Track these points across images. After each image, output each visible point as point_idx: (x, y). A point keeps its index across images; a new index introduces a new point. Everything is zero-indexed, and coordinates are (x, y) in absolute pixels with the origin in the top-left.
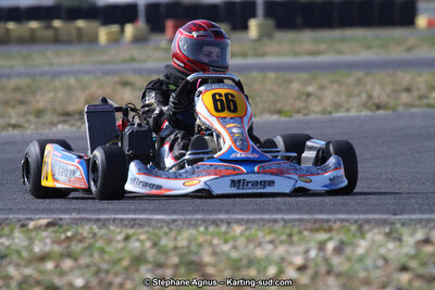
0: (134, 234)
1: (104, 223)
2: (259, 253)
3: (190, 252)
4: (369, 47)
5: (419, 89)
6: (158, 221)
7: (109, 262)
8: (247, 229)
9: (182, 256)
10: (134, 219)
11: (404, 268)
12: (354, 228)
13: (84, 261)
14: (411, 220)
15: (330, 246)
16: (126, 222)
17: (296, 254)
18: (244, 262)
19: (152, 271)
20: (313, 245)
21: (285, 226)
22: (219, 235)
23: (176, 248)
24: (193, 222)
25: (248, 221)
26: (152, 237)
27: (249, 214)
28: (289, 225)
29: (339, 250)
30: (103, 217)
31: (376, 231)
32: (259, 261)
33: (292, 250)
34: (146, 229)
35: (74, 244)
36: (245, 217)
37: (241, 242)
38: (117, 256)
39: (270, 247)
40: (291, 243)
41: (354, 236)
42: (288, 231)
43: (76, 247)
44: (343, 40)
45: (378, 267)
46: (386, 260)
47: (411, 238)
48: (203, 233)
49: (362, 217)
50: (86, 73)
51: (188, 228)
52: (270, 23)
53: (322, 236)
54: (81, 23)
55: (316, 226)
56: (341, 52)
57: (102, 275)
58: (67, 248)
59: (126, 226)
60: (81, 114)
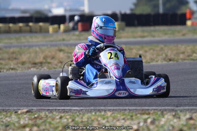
0: (64, 116)
1: (51, 111)
2: (118, 124)
3: (88, 123)
4: (166, 34)
5: (188, 52)
6: (74, 110)
7: (53, 128)
10: (64, 109)
11: (181, 130)
12: (159, 113)
13: (42, 127)
14: (185, 109)
15: (149, 121)
16: (61, 111)
17: (134, 124)
20: (141, 120)
21: (129, 112)
22: (101, 116)
23: (82, 122)
24: (90, 110)
25: (113, 110)
27: (114, 107)
28: (131, 112)
29: (153, 123)
30: (51, 108)
31: (169, 114)
33: (132, 122)
34: (69, 113)
35: (38, 120)
36: (112, 108)
37: (111, 119)
38: (56, 125)
39: (123, 121)
40: (132, 119)
41: (159, 116)
42: (131, 114)
43: (39, 122)
44: (155, 31)
45: (170, 130)
46: (173, 127)
47: (184, 117)
48: (94, 115)
49: (163, 108)
50: (43, 45)
51: (87, 113)
52: (123, 24)
53: (146, 116)
54: (41, 24)
55: (143, 112)
56: (154, 36)
58: (35, 122)
59: (61, 112)
60: (41, 63)
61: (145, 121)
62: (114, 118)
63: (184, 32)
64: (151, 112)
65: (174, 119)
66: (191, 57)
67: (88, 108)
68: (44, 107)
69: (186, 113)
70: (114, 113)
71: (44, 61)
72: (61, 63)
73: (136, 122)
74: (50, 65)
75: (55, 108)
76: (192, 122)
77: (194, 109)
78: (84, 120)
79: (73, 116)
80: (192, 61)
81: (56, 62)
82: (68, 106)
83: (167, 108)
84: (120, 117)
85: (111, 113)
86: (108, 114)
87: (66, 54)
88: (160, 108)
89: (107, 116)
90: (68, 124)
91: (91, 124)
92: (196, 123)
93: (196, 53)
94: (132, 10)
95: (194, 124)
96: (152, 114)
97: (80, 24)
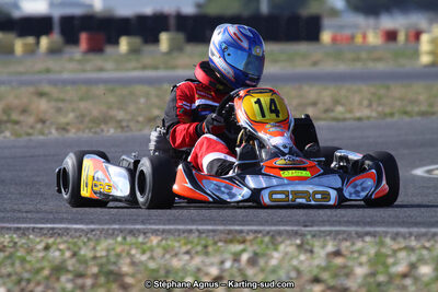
61: (236, 258)
62: (166, 250)
63: (315, 57)
64: (249, 238)
65: (300, 253)
66: (332, 115)
67: (106, 227)
68: (8, 222)
69: (326, 240)
70: (166, 239)
71: (5, 118)
72: (43, 122)
73: (216, 259)
74: (17, 127)
75: (32, 225)
76: (339, 261)
77: (344, 232)
78: (99, 254)
79: (75, 244)
80: (334, 123)
81: (31, 120)
82: (61, 222)
83: (282, 228)
84: (180, 247)
85: (159, 238)
86: (152, 241)
87: (53, 104)
88: (268, 228)
89: (149, 245)
90: (64, 261)
91: (115, 263)
92: (350, 263)
93: (343, 105)
94: (199, 6)
95: (345, 267)
96: (251, 241)
97: (84, 37)
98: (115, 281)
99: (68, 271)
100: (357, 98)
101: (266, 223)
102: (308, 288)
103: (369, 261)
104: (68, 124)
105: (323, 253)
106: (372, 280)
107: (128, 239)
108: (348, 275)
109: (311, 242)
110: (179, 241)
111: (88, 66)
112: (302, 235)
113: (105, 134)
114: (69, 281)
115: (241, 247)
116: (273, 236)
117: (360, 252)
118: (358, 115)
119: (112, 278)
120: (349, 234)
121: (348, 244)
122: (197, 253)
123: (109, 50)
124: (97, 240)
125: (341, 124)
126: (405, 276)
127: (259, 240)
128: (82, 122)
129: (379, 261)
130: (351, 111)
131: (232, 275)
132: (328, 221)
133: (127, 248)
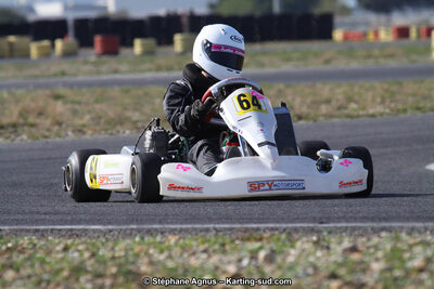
0: (73, 244)
1: (42, 234)
2: (194, 262)
3: (127, 262)
4: (288, 60)
5: (338, 100)
7: (50, 272)
8: (180, 239)
9: (120, 266)
10: (71, 230)
11: (333, 276)
12: (283, 236)
13: (25, 272)
14: (337, 228)
15: (262, 254)
17: (229, 262)
18: (180, 271)
19: (91, 281)
20: (244, 253)
21: (216, 235)
22: (155, 245)
23: (113, 258)
24: (128, 232)
25: (181, 230)
26: (90, 247)
27: (181, 223)
28: (221, 234)
29: (270, 259)
30: (42, 227)
31: (304, 239)
32: (195, 270)
33: (225, 259)
34: (83, 239)
35: (15, 255)
36: (178, 226)
37: (176, 251)
38: (58, 266)
39: (204, 256)
40: (224, 252)
41: (284, 244)
42: (220, 240)
43: (18, 258)
44: (265, 53)
45: (308, 275)
46: (316, 268)
47: (340, 245)
48: (139, 244)
49: (290, 225)
50: (19, 86)
51: (123, 238)
54: (12, 39)
55: (247, 235)
56: (262, 65)
57: (44, 285)
58: (9, 258)
59: (64, 236)
60: (14, 125)
61: (254, 255)
62: (184, 249)
63: (328, 55)
64: (266, 235)
65: (316, 250)
66: (346, 112)
67: (124, 227)
68: (26, 223)
69: (342, 236)
70: (184, 238)
71: (21, 121)
72: (60, 124)
73: (233, 258)
74: (33, 130)
75: (51, 227)
76: (355, 257)
77: (360, 228)
78: (117, 255)
79: (93, 245)
80: (349, 120)
81: (47, 122)
82: (79, 223)
83: (298, 225)
84: (197, 246)
85: (177, 237)
86: (169, 241)
87: (69, 106)
88: (284, 226)
89: (167, 244)
90: (83, 262)
91: (133, 263)
92: (367, 259)
93: (356, 102)
94: (212, 6)
95: (362, 262)
96: (267, 238)
97: (98, 39)
98: (134, 280)
99: (87, 272)
100: (370, 95)
101: (282, 220)
102: (326, 283)
103: (385, 256)
104: (84, 126)
105: (339, 249)
106: (388, 275)
107: (146, 239)
108: (364, 271)
109: (327, 238)
110: (196, 240)
111: (104, 68)
112: (319, 232)
113: (121, 135)
114: (88, 281)
115: (257, 245)
116: (289, 233)
117: (376, 248)
118: (371, 111)
119: (130, 278)
120: (365, 230)
121: (364, 239)
122: (214, 251)
123: (124, 51)
124: (115, 240)
125: (355, 121)
126: (421, 270)
127: (275, 237)
128: (98, 124)
129: (395, 256)
130: (364, 108)
131: (250, 273)
132: (344, 217)
133: (145, 247)
